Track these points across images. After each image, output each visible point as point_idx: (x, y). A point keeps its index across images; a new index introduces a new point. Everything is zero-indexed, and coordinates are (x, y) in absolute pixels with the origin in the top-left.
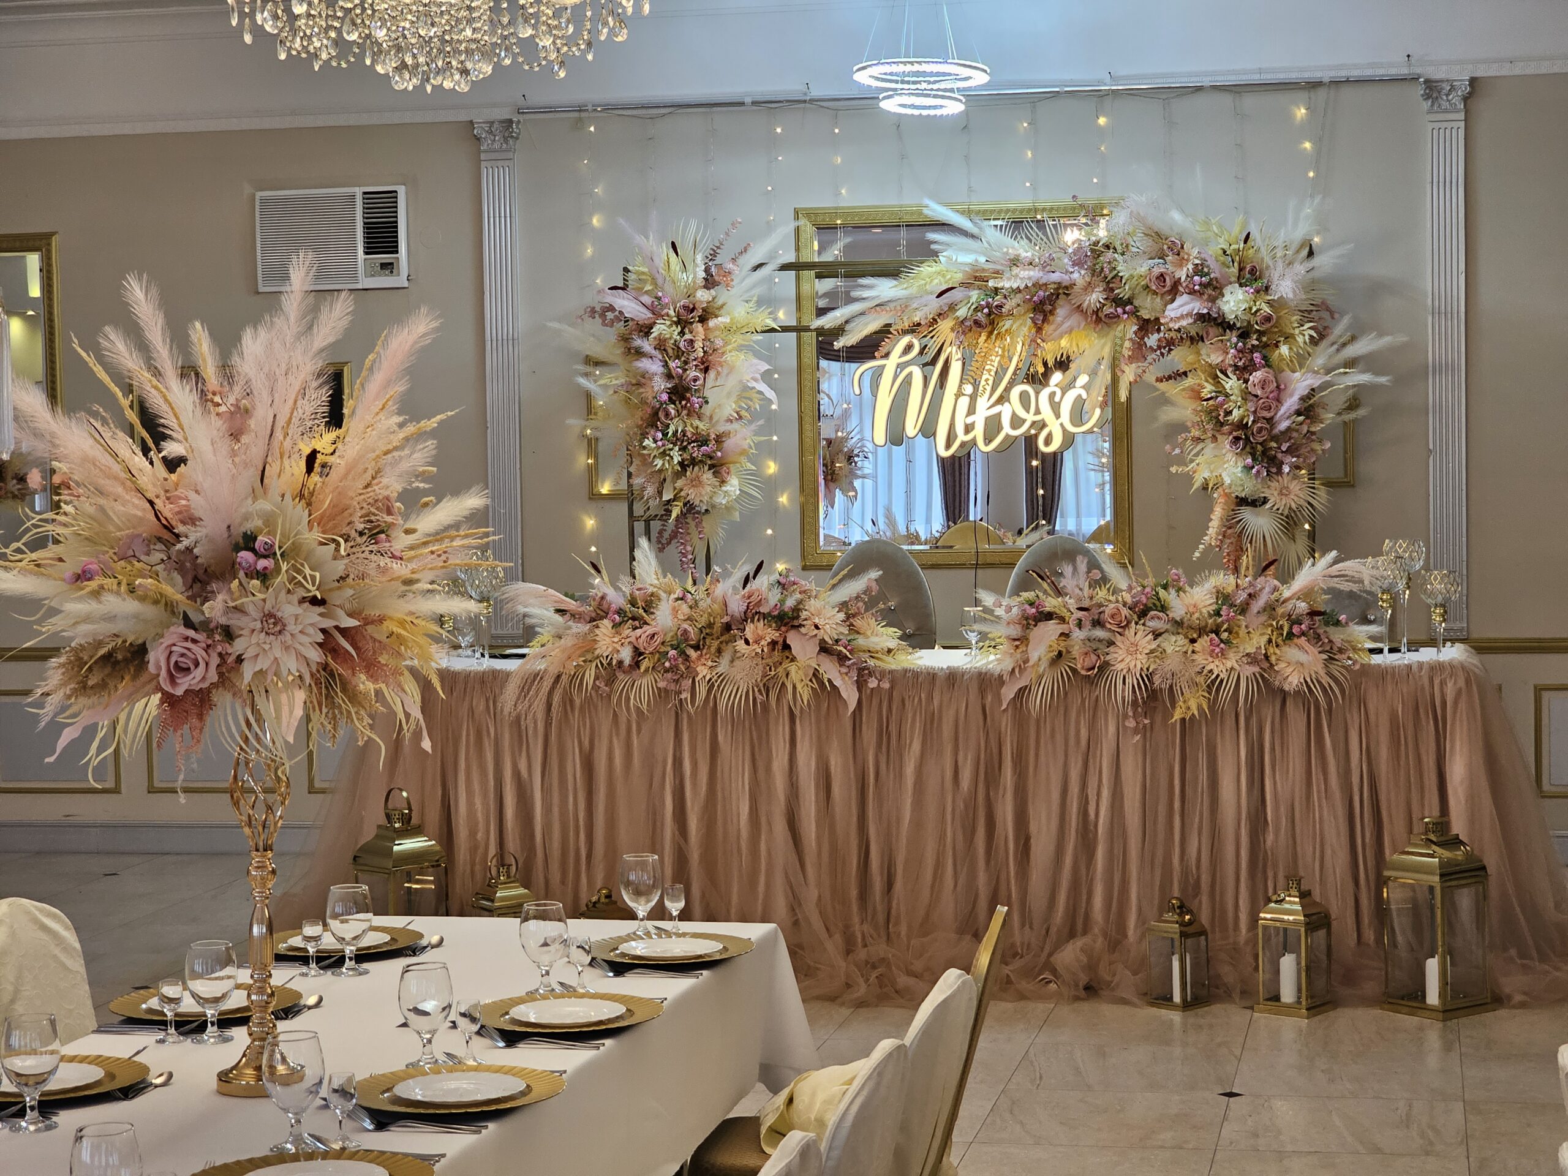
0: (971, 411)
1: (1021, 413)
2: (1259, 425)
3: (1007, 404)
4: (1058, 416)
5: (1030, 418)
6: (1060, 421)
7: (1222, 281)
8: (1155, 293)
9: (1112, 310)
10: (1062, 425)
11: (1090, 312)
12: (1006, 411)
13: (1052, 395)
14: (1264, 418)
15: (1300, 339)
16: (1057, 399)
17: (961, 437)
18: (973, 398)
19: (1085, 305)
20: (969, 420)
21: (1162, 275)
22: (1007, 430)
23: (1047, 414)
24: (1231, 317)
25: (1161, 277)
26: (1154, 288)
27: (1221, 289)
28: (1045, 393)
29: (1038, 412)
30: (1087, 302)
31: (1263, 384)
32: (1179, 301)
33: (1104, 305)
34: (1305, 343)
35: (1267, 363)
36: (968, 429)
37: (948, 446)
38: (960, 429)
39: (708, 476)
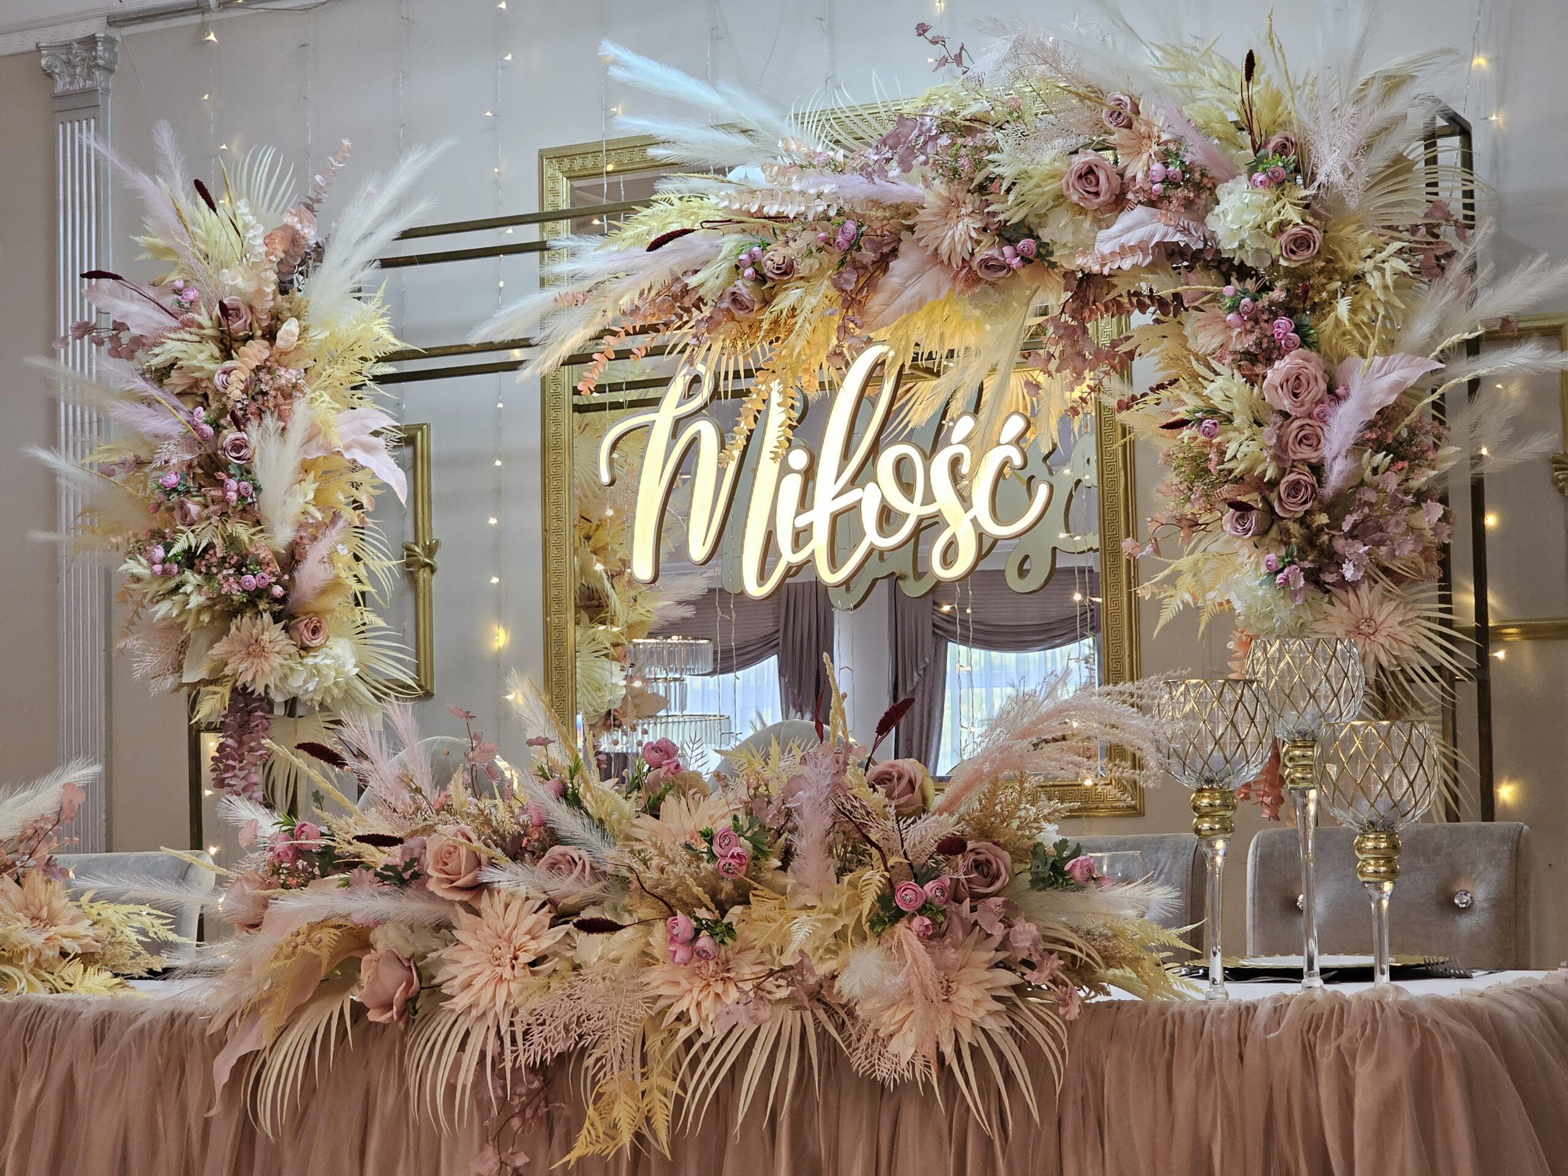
0: (805, 502)
1: (898, 501)
2: (1293, 477)
3: (871, 486)
4: (965, 501)
5: (914, 510)
6: (971, 514)
7: (1213, 172)
8: (1082, 211)
9: (994, 252)
10: (974, 521)
11: (956, 262)
12: (869, 499)
13: (956, 462)
14: (1305, 461)
15: (1373, 280)
16: (965, 468)
17: (788, 557)
18: (809, 474)
19: (944, 249)
20: (802, 521)
21: (1090, 171)
22: (872, 537)
23: (946, 500)
24: (1228, 245)
25: (1088, 174)
26: (1075, 198)
27: (1212, 190)
28: (941, 461)
29: (929, 498)
30: (947, 241)
31: (1295, 385)
32: (1126, 219)
33: (978, 242)
34: (1386, 287)
35: (1306, 341)
36: (800, 537)
37: (762, 577)
38: (784, 540)
39: (273, 634)
